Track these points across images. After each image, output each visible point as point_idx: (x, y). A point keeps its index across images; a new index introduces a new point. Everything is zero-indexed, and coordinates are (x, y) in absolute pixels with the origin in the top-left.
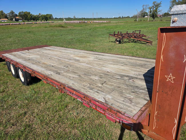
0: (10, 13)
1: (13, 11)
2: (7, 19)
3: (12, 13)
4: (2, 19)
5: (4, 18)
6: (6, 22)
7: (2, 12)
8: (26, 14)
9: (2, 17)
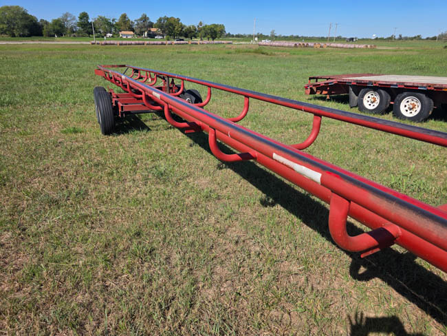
0: (141, 19)
1: (146, 16)
3: (145, 18)
5: (126, 30)
6: (130, 39)
7: (124, 17)
8: (172, 22)
9: (122, 28)
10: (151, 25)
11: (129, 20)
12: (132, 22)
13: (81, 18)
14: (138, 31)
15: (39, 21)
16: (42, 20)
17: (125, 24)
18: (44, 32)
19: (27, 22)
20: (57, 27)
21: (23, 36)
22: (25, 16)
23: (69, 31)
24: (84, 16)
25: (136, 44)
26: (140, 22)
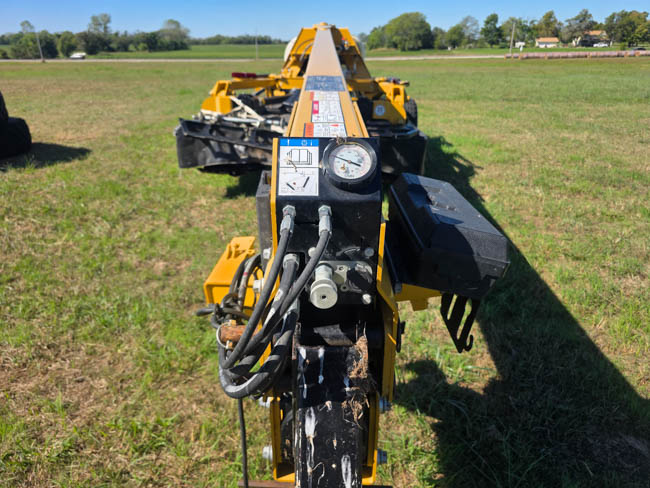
0: (576, 19)
1: (587, 12)
2: (556, 40)
4: (541, 40)
5: (548, 36)
6: (551, 50)
7: (550, 15)
9: (541, 33)
10: (593, 26)
11: (556, 21)
12: (560, 24)
14: (565, 37)
19: (421, 32)
20: (455, 37)
23: (466, 40)
26: (572, 23)
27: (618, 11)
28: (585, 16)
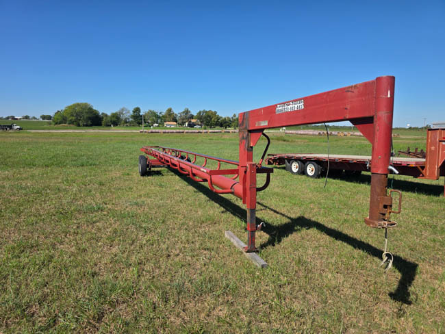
2: (175, 123)
4: (167, 123)
5: (170, 121)
6: (173, 128)
7: (170, 110)
8: (210, 114)
9: (168, 119)
10: (192, 117)
12: (176, 115)
13: (134, 112)
14: (180, 122)
15: (101, 114)
16: (103, 114)
17: (170, 116)
18: (103, 123)
19: (90, 115)
20: (114, 119)
21: (87, 126)
22: (91, 110)
23: (123, 122)
24: (137, 110)
25: (177, 132)
26: (182, 114)
27: (202, 110)
28: (187, 112)
